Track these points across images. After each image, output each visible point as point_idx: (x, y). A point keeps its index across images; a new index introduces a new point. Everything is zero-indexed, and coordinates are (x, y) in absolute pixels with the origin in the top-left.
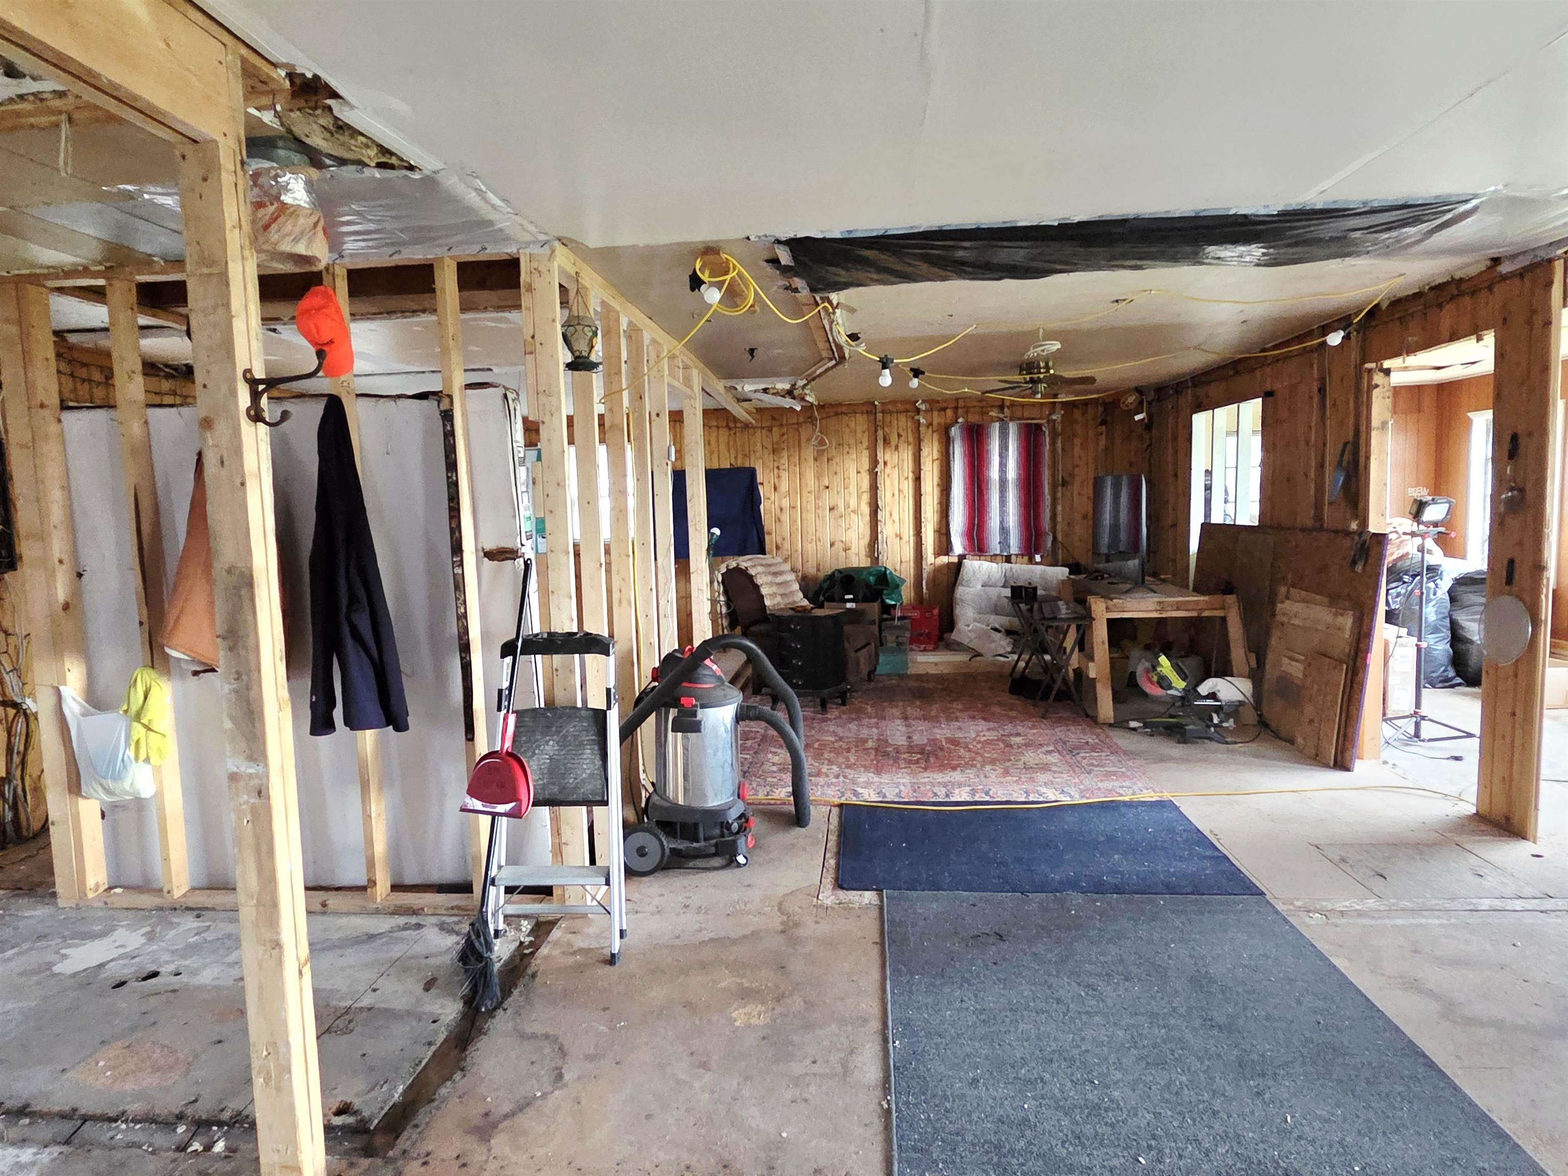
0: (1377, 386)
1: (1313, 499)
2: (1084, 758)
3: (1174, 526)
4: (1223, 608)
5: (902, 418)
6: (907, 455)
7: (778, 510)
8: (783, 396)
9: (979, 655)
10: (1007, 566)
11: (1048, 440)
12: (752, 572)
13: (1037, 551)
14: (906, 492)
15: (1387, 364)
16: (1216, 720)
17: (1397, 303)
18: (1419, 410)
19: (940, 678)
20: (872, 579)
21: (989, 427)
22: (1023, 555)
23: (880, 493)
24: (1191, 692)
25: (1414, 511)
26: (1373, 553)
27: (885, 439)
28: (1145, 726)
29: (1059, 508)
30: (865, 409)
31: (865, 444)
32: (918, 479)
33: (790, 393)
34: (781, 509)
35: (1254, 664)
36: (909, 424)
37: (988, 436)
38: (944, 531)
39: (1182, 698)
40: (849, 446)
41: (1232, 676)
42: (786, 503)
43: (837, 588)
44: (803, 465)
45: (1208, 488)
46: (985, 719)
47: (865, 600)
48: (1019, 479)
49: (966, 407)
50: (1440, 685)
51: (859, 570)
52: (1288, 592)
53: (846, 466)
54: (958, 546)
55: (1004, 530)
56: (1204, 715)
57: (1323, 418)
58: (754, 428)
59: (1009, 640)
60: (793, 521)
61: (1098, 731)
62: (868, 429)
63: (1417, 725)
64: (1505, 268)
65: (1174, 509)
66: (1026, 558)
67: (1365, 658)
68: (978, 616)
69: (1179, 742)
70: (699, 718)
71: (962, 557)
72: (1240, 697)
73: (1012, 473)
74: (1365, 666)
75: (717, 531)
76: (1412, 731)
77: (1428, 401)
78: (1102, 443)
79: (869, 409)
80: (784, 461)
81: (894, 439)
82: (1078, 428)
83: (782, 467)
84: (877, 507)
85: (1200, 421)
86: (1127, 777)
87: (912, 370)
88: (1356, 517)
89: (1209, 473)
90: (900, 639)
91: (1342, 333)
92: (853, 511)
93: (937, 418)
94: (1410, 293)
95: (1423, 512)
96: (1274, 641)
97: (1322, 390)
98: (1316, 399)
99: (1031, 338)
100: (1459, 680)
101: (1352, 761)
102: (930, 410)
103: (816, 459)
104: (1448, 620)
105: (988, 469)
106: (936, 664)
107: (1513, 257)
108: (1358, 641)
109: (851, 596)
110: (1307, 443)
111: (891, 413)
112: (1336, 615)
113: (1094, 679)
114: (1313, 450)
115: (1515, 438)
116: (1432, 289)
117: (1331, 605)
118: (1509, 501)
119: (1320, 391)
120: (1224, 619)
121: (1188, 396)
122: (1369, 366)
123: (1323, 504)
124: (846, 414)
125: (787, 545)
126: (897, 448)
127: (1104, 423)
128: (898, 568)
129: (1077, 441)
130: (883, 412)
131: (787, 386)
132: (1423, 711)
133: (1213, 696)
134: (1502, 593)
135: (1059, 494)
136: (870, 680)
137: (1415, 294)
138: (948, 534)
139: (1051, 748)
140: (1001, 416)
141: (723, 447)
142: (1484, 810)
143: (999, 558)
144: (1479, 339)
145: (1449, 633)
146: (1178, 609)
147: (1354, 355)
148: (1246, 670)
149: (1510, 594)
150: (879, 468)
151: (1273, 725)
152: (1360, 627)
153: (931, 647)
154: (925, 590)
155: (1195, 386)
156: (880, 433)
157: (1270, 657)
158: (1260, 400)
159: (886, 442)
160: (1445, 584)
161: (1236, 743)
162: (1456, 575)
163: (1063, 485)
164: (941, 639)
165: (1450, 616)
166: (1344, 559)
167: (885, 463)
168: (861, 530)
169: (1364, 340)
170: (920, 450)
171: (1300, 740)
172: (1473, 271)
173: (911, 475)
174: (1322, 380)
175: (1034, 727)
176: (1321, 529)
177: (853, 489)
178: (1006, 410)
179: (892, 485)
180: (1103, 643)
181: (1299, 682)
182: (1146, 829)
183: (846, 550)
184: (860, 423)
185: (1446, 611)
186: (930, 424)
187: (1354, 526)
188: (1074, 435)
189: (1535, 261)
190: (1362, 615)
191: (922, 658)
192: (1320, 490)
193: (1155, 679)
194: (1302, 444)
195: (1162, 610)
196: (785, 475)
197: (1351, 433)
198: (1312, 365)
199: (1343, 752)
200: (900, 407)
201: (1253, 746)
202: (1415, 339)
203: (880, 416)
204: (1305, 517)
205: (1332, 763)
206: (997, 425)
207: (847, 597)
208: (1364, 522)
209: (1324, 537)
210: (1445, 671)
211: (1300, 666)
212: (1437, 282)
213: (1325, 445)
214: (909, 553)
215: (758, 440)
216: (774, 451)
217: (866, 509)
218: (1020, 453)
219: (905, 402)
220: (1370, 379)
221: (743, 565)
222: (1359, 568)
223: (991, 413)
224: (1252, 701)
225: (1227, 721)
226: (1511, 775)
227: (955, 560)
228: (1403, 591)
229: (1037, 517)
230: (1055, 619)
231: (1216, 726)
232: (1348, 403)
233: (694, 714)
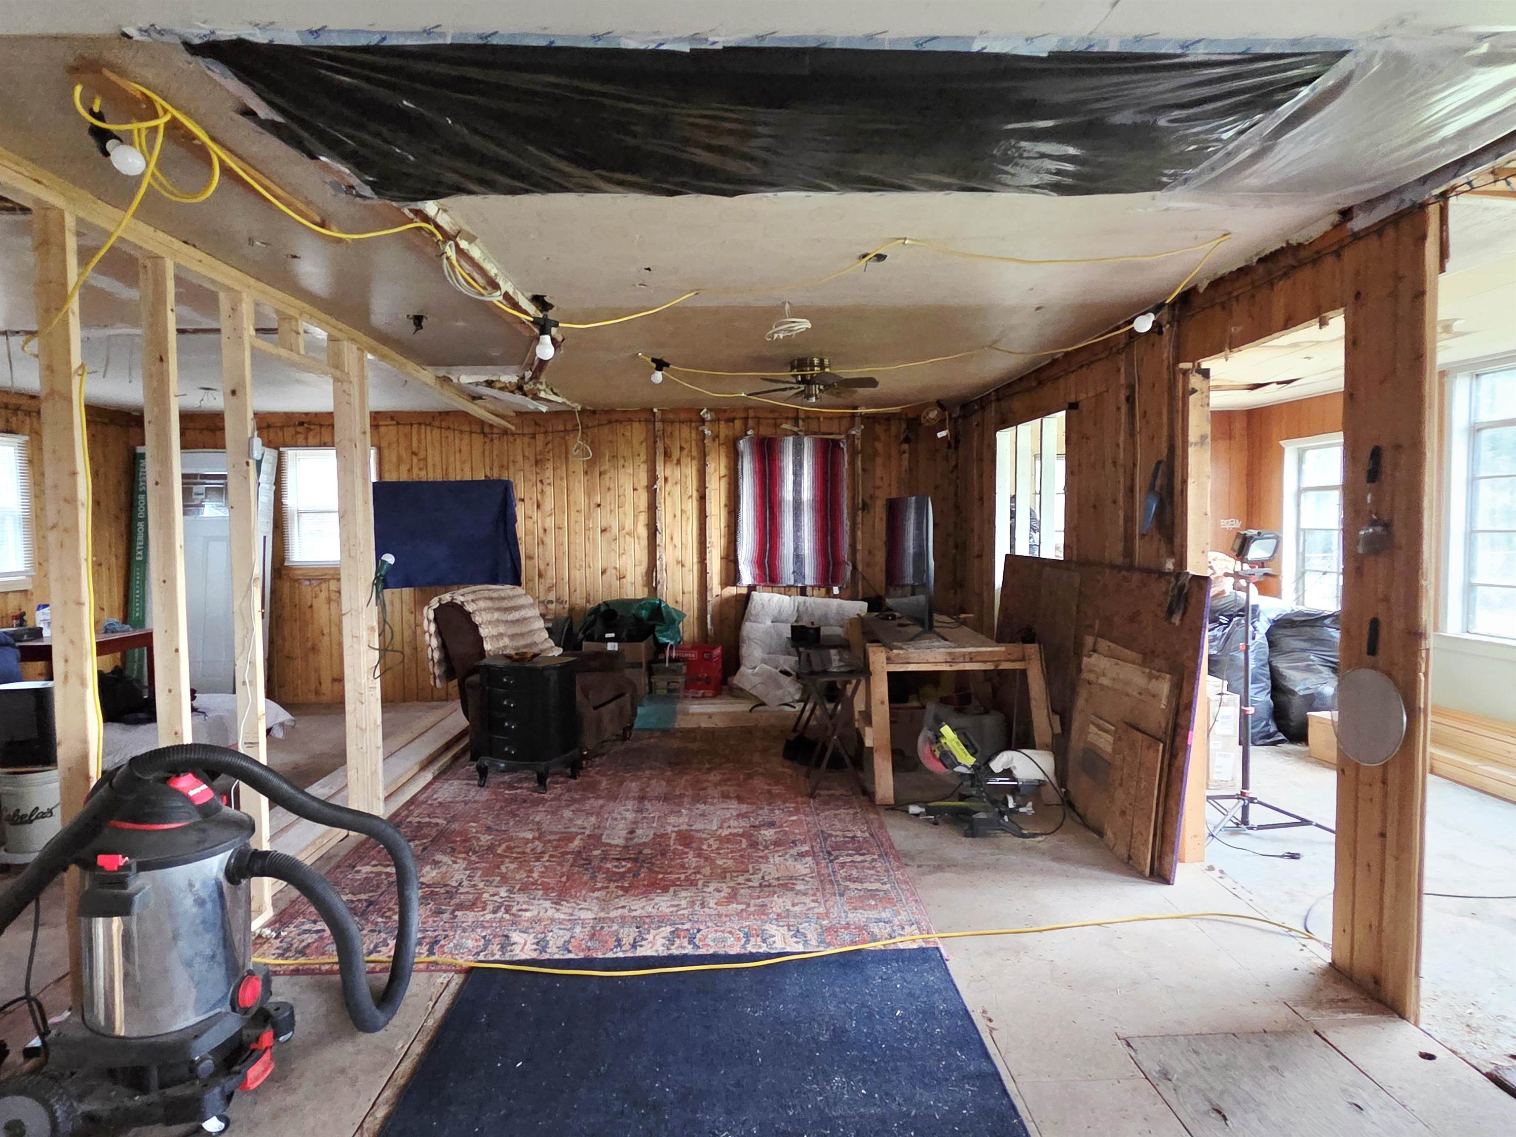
0: (1194, 391)
1: (1122, 529)
2: (843, 865)
3: (980, 556)
4: (1023, 659)
5: (686, 431)
6: (690, 471)
7: (541, 531)
8: (512, 392)
9: (763, 704)
10: (801, 599)
11: (846, 458)
12: (469, 608)
13: (835, 582)
14: (689, 513)
15: (1205, 364)
16: (1011, 805)
17: (1217, 283)
18: (1231, 437)
19: (710, 735)
20: (644, 613)
21: (782, 441)
22: (819, 587)
23: (660, 513)
24: (982, 768)
25: (1236, 547)
26: (1193, 601)
27: (666, 453)
28: (929, 811)
29: (859, 533)
30: (643, 416)
31: (643, 457)
32: (702, 498)
33: (519, 388)
34: (545, 530)
35: (1058, 729)
36: (694, 435)
37: (781, 451)
38: (732, 558)
39: (971, 776)
40: (624, 457)
41: (1033, 747)
42: (550, 522)
43: (599, 625)
44: (570, 478)
45: (1013, 515)
46: (740, 799)
47: (631, 639)
48: (814, 500)
49: (756, 417)
50: (1261, 742)
51: (629, 603)
52: (1095, 644)
53: (621, 482)
54: (747, 576)
55: (798, 558)
56: (996, 798)
57: (1132, 434)
58: (513, 434)
59: (798, 685)
60: (558, 545)
61: (872, 816)
62: (646, 439)
63: (1245, 809)
64: (1359, 223)
65: (979, 537)
66: (823, 590)
67: (1186, 738)
68: (765, 656)
69: (966, 835)
70: (131, 889)
71: (752, 588)
72: (1040, 776)
73: (807, 494)
74: (1186, 748)
75: (390, 559)
76: (1239, 816)
77: (1239, 427)
78: (905, 463)
79: (648, 416)
80: (549, 473)
81: (676, 454)
82: (879, 446)
83: (546, 482)
84: (656, 529)
85: (1004, 438)
86: (890, 901)
87: (653, 360)
88: (1172, 554)
89: (1013, 498)
90: (673, 686)
91: (1152, 317)
92: (628, 534)
93: (724, 430)
94: (1234, 268)
95: (1248, 550)
96: (1080, 703)
97: (1130, 400)
98: (1124, 408)
99: (774, 314)
100: (1281, 737)
101: (1172, 870)
102: (716, 421)
103: (586, 473)
104: (1267, 668)
105: (781, 488)
106: (710, 716)
107: (1370, 204)
108: (1177, 714)
109: (613, 635)
110: (1115, 463)
111: (672, 422)
112: (1151, 677)
113: (871, 749)
114: (1121, 471)
115: (1376, 454)
116: (1261, 260)
117: (1143, 664)
118: (1370, 540)
119: (1128, 399)
120: (1024, 672)
121: (991, 413)
122: (1184, 365)
123: (1133, 537)
124: (621, 422)
125: (551, 573)
126: (679, 462)
127: (907, 440)
128: (680, 599)
129: (879, 461)
130: (663, 421)
131: (514, 379)
132: (1251, 792)
133: (1007, 773)
134: (1360, 665)
135: (859, 519)
136: (624, 738)
137: (1240, 270)
138: (736, 562)
139: (806, 848)
140: (796, 429)
141: (477, 454)
142: (1343, 961)
143: (793, 590)
144: (1323, 323)
145: (1269, 682)
146: (971, 661)
147: (1167, 352)
148: (1048, 739)
149: (1374, 667)
150: (660, 484)
151: (1079, 805)
152: (1179, 695)
153: (709, 693)
154: (709, 626)
155: (998, 400)
156: (660, 445)
157: (1075, 726)
158: (1063, 413)
159: (667, 455)
160: (1263, 626)
161: (1034, 835)
162: (1273, 616)
163: (863, 509)
164: (724, 682)
165: (1270, 663)
166: (1160, 605)
167: (666, 479)
168: (638, 556)
169: (1178, 336)
170: (705, 465)
171: (1109, 834)
172: (1315, 232)
173: (695, 494)
174: (1131, 387)
175: (797, 811)
176: (1131, 568)
177: (629, 509)
178: (801, 423)
179: (674, 504)
180: (883, 703)
181: (1107, 757)
182: (894, 1010)
183: (621, 578)
184: (638, 431)
185: (1265, 658)
186: (716, 437)
187: (1170, 565)
188: (875, 454)
189: (1402, 207)
190: (1182, 679)
191: (696, 708)
192: (1129, 519)
193: (938, 754)
194: (1109, 464)
195: (953, 662)
196: (549, 490)
197: (1165, 451)
198: (1119, 370)
199: (1160, 857)
200: (683, 416)
201: (1053, 840)
202: (1239, 329)
203: (659, 425)
204: (1114, 552)
205: (1147, 871)
206: (791, 439)
207: (607, 635)
208: (1182, 562)
209: (1136, 577)
210: (1267, 725)
211: (1110, 739)
212: (1267, 252)
213: (1135, 465)
214: (691, 582)
215: (519, 450)
216: (537, 462)
217: (643, 532)
218: (815, 472)
219: (689, 410)
220: (1186, 382)
221: (459, 599)
222: (1176, 620)
223: (784, 426)
224: (1054, 780)
225: (1025, 806)
226: (1380, 923)
227: (744, 591)
228: (1220, 634)
229: (835, 543)
230: (825, 673)
231: (1012, 811)
232: (1160, 414)
233: (122, 883)
